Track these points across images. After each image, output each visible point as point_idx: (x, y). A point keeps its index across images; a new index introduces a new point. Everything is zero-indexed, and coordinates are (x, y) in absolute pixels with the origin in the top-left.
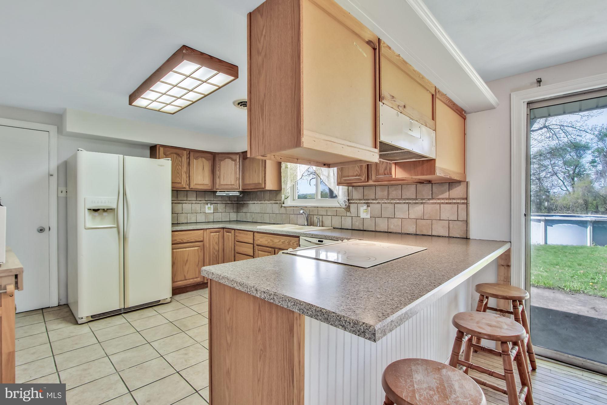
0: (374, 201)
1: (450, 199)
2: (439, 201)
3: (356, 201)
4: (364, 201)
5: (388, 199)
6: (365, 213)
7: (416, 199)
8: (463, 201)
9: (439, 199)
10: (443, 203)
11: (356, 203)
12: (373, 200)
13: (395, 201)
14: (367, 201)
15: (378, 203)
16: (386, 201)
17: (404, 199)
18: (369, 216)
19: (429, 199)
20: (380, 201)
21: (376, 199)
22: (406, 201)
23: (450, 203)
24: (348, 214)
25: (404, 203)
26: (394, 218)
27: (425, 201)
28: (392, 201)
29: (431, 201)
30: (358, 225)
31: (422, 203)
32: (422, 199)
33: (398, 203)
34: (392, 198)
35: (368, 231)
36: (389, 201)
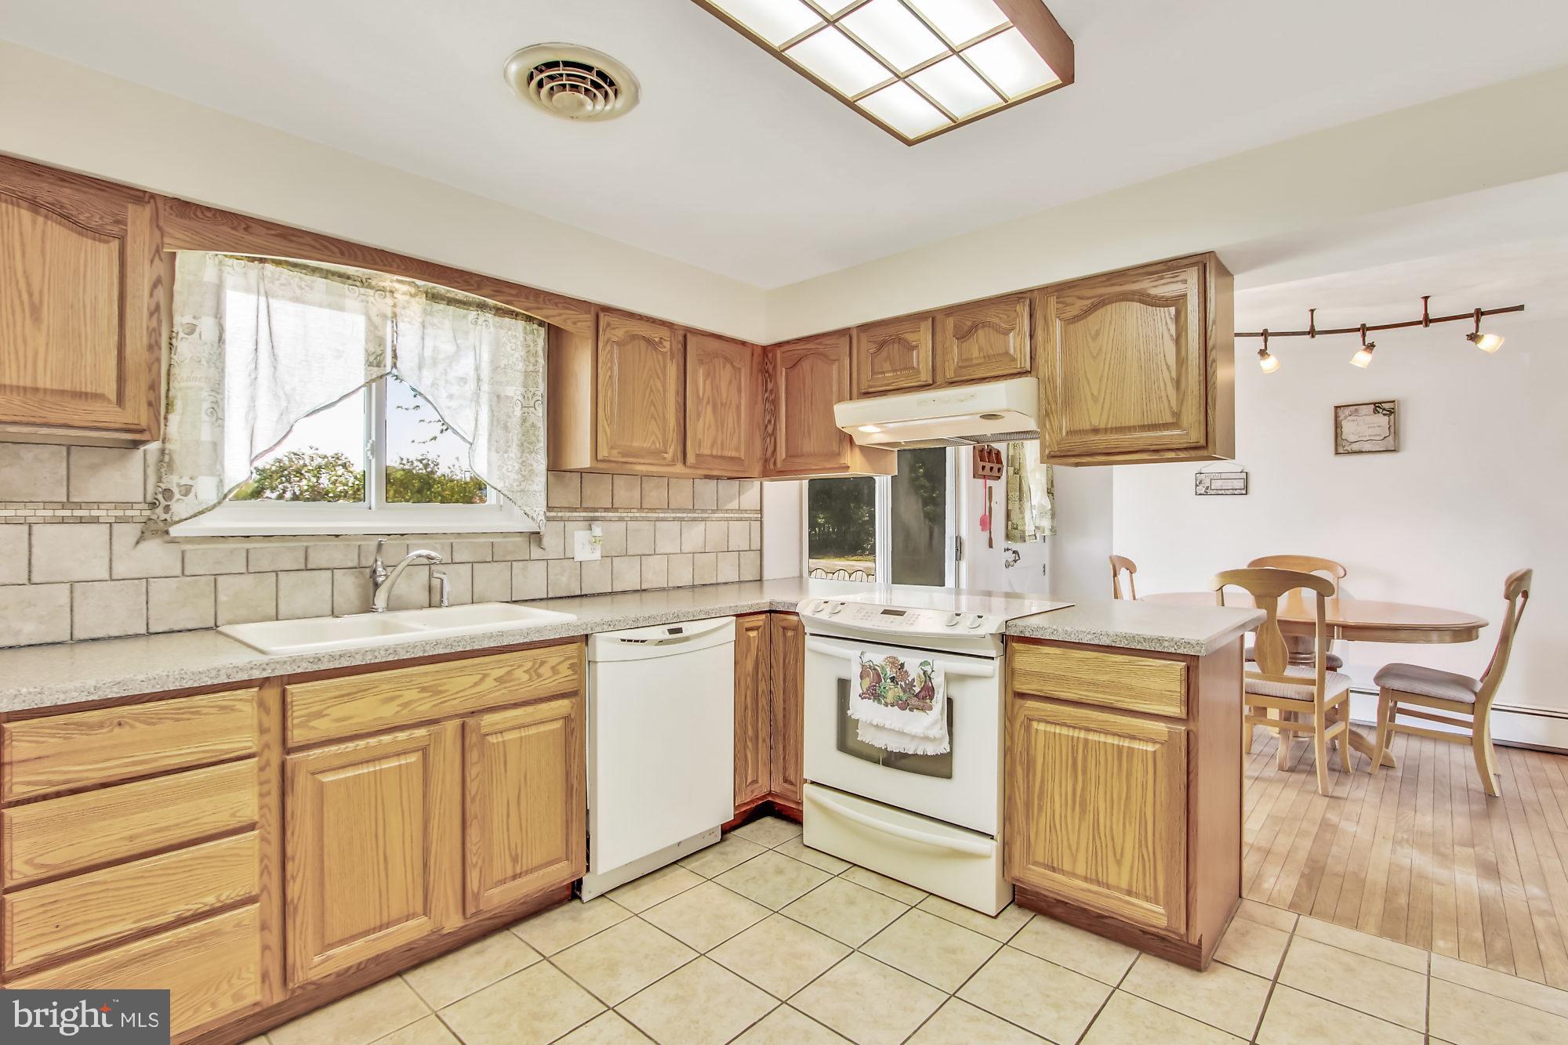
0: (611, 514)
1: (739, 510)
2: (727, 515)
3: (560, 514)
4: (585, 514)
5: (641, 509)
6: (588, 547)
7: (693, 510)
8: (756, 516)
9: (727, 511)
10: (731, 519)
11: (561, 519)
12: (606, 510)
13: (656, 515)
14: (592, 514)
15: (621, 519)
16: (637, 515)
17: (674, 510)
18: (597, 555)
19: (714, 512)
20: (625, 515)
21: (613, 509)
22: (678, 515)
23: (741, 519)
24: (536, 553)
25: (674, 519)
26: (655, 554)
27: (707, 515)
28: (649, 515)
29: (716, 515)
30: (566, 583)
31: (703, 520)
32: (704, 511)
33: (663, 520)
34: (649, 507)
35: (593, 595)
36: (644, 515)
